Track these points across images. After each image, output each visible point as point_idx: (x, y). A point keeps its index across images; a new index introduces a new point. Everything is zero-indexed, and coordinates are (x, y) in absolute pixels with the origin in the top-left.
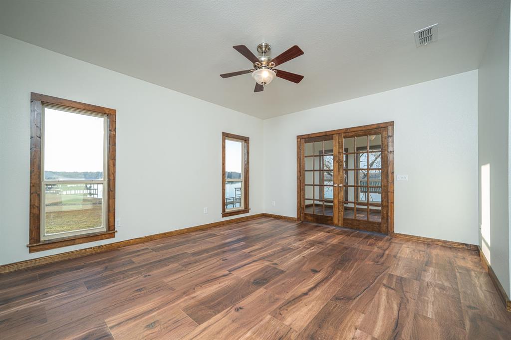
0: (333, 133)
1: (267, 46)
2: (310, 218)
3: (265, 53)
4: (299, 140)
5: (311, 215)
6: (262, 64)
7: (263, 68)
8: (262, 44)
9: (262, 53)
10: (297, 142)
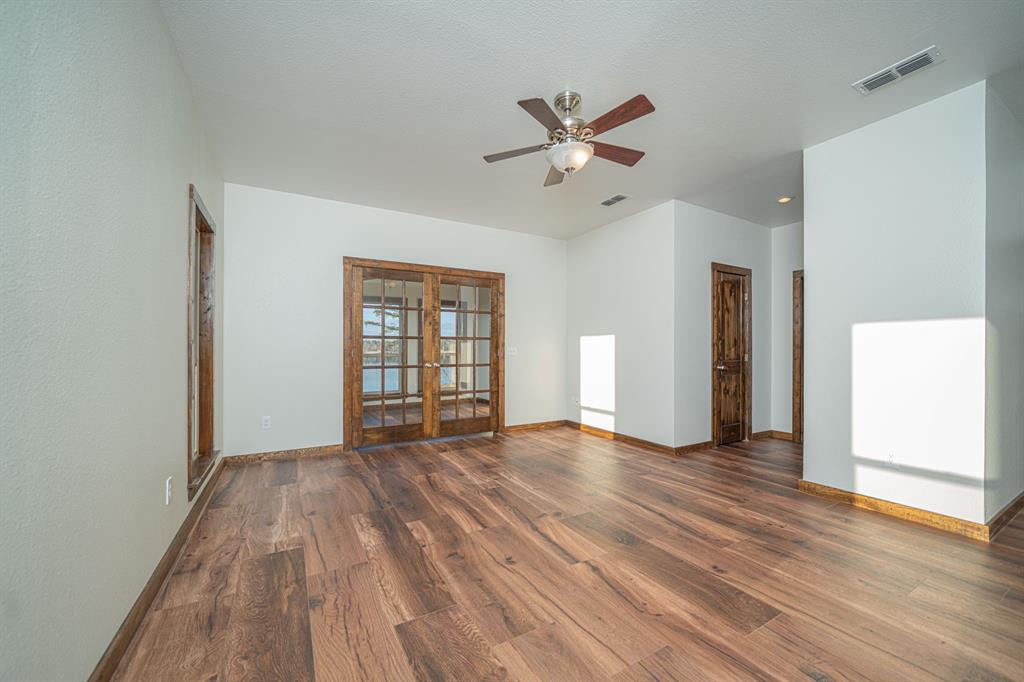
0: (425, 270)
1: (573, 97)
2: (375, 437)
3: (570, 110)
4: (349, 267)
5: (378, 430)
6: (567, 133)
7: (569, 139)
8: (564, 93)
9: (565, 110)
10: (345, 270)
